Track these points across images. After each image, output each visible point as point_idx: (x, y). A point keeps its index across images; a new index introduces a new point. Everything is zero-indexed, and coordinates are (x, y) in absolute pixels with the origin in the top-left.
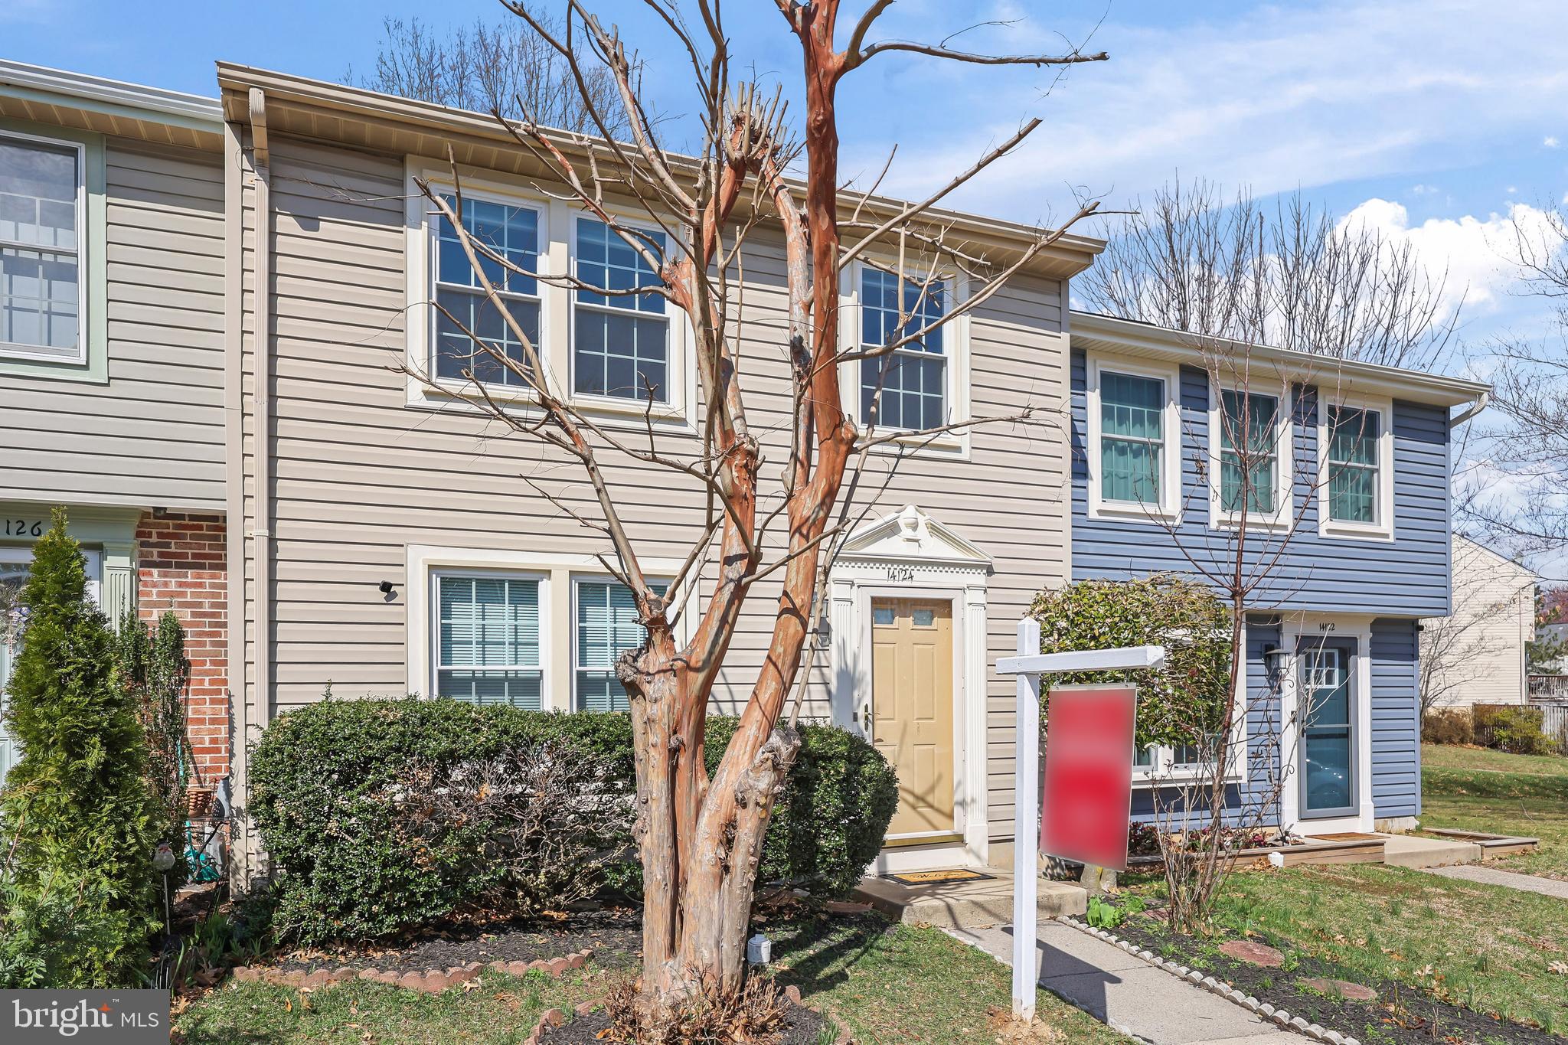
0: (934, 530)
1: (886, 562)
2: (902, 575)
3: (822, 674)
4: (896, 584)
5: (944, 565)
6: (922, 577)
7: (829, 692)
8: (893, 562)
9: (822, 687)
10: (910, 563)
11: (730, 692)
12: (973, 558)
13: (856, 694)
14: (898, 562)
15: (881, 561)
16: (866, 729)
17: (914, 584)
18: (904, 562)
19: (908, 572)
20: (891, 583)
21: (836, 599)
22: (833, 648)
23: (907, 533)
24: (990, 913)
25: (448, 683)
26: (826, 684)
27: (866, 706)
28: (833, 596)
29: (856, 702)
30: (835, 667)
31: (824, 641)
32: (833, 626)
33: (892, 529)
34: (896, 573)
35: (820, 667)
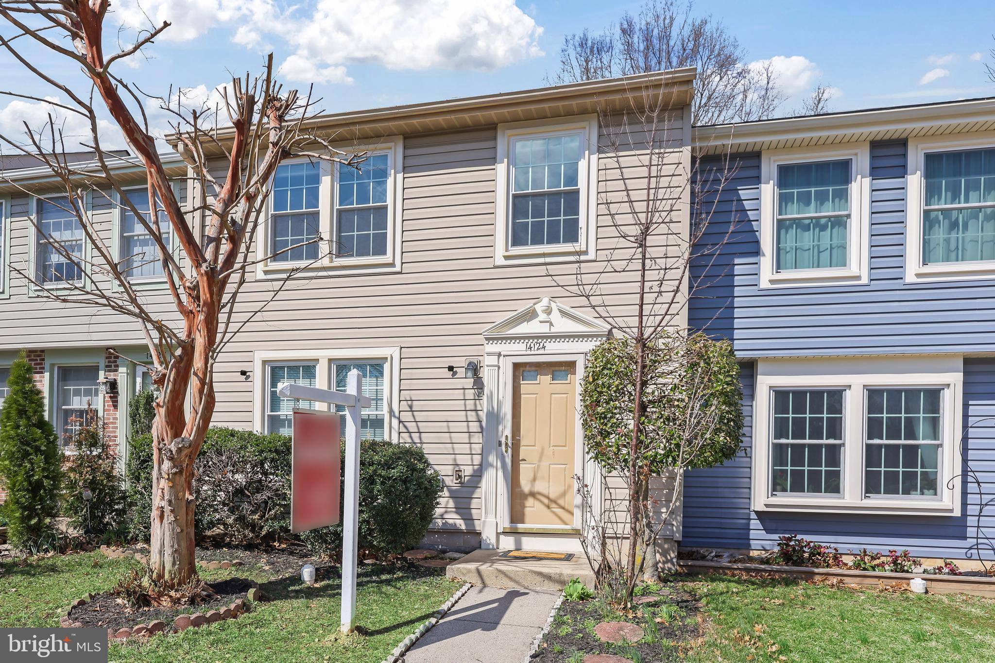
0: (563, 313)
1: (524, 338)
2: (536, 347)
3: (478, 415)
4: (533, 352)
5: (569, 337)
6: (552, 347)
7: (481, 427)
8: (529, 338)
9: (477, 424)
10: (542, 337)
11: (418, 426)
12: (595, 330)
13: (500, 428)
14: (533, 338)
15: (520, 338)
16: (506, 451)
17: (546, 352)
18: (538, 338)
19: (542, 344)
20: (529, 352)
21: (488, 366)
22: (485, 398)
23: (543, 316)
24: (511, 579)
25: (275, 422)
26: (480, 421)
27: (507, 436)
28: (486, 363)
29: (500, 433)
30: (485, 410)
31: (480, 393)
32: (485, 384)
33: (530, 315)
34: (532, 345)
35: (476, 411)
